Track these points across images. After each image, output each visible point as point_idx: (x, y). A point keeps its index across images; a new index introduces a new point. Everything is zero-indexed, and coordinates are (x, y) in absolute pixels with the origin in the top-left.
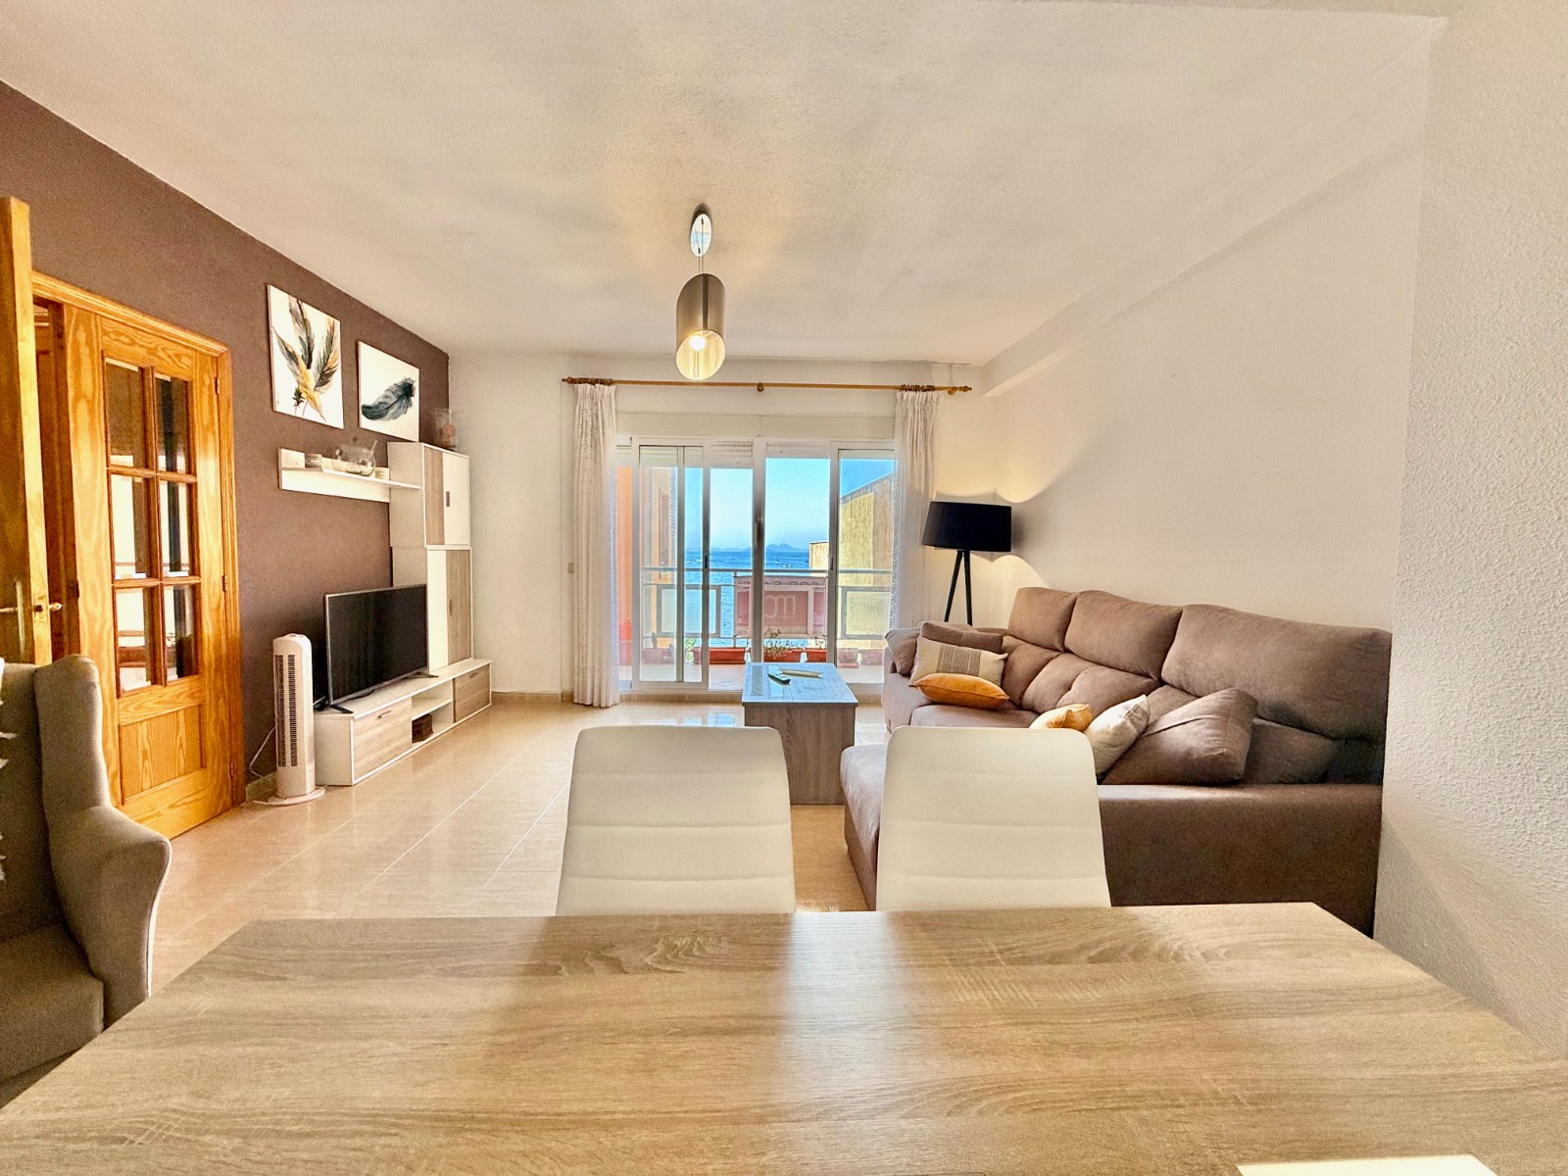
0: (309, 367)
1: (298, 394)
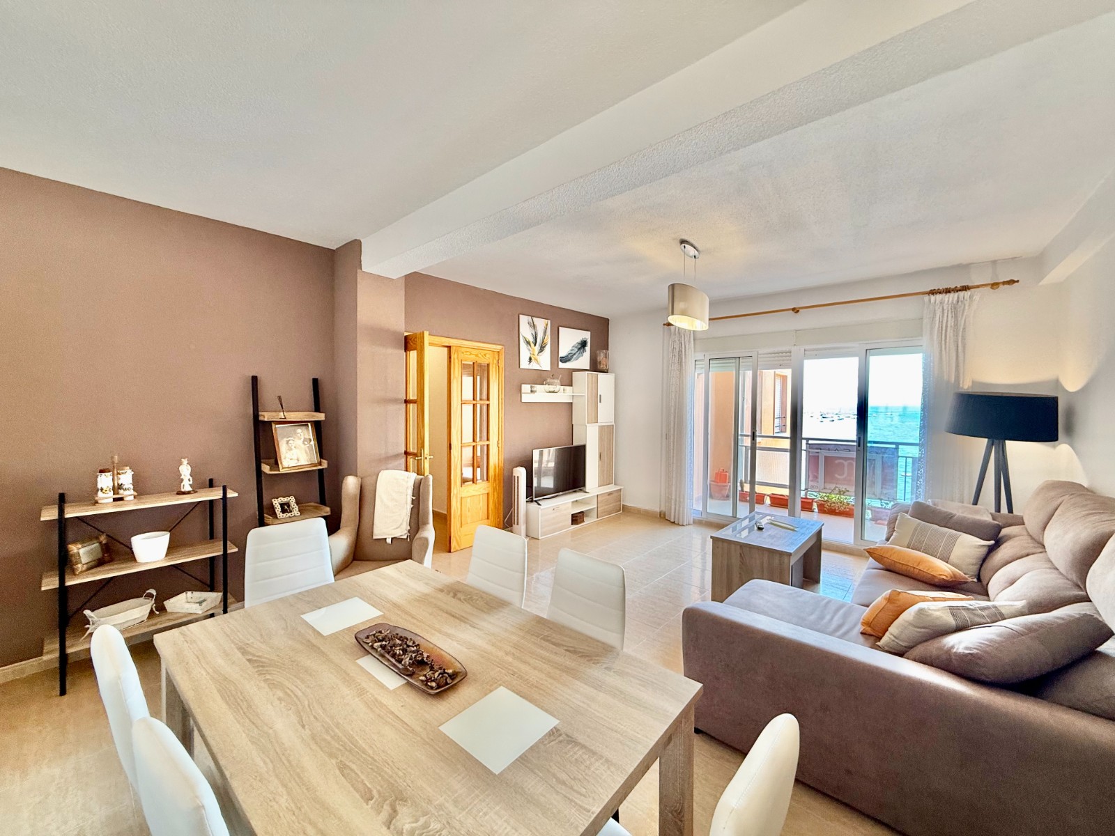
0: (535, 345)
1: (530, 359)
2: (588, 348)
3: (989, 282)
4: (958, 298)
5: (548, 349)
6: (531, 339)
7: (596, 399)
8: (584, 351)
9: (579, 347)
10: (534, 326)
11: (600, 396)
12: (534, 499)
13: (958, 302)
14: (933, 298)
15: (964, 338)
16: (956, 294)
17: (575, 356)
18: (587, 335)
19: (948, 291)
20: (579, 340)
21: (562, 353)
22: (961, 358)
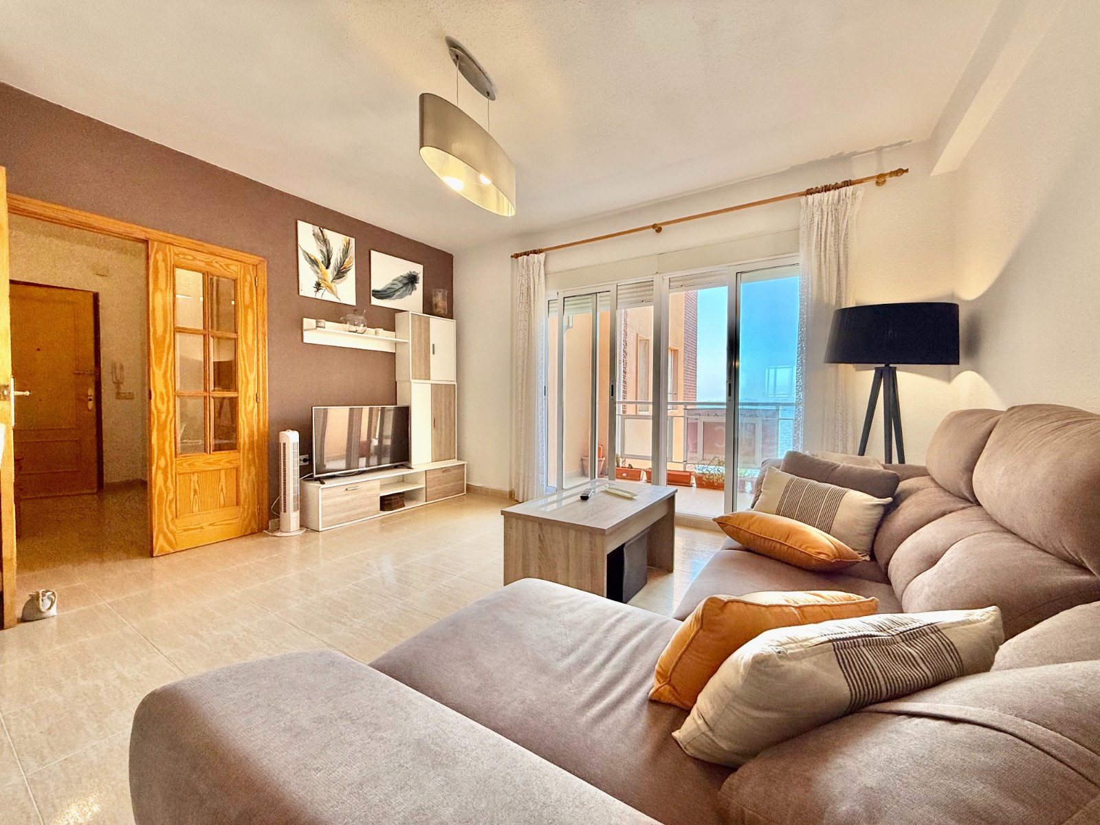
2: (419, 286)
3: (875, 175)
4: (839, 196)
5: (351, 275)
6: (319, 258)
7: (425, 350)
8: (414, 288)
9: (405, 282)
10: (325, 242)
11: (433, 345)
12: (315, 476)
13: (839, 201)
14: (810, 197)
15: (846, 246)
16: (837, 191)
17: (398, 293)
18: (418, 269)
19: (827, 189)
20: (405, 272)
21: (378, 284)
22: (843, 274)
